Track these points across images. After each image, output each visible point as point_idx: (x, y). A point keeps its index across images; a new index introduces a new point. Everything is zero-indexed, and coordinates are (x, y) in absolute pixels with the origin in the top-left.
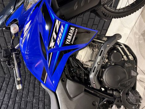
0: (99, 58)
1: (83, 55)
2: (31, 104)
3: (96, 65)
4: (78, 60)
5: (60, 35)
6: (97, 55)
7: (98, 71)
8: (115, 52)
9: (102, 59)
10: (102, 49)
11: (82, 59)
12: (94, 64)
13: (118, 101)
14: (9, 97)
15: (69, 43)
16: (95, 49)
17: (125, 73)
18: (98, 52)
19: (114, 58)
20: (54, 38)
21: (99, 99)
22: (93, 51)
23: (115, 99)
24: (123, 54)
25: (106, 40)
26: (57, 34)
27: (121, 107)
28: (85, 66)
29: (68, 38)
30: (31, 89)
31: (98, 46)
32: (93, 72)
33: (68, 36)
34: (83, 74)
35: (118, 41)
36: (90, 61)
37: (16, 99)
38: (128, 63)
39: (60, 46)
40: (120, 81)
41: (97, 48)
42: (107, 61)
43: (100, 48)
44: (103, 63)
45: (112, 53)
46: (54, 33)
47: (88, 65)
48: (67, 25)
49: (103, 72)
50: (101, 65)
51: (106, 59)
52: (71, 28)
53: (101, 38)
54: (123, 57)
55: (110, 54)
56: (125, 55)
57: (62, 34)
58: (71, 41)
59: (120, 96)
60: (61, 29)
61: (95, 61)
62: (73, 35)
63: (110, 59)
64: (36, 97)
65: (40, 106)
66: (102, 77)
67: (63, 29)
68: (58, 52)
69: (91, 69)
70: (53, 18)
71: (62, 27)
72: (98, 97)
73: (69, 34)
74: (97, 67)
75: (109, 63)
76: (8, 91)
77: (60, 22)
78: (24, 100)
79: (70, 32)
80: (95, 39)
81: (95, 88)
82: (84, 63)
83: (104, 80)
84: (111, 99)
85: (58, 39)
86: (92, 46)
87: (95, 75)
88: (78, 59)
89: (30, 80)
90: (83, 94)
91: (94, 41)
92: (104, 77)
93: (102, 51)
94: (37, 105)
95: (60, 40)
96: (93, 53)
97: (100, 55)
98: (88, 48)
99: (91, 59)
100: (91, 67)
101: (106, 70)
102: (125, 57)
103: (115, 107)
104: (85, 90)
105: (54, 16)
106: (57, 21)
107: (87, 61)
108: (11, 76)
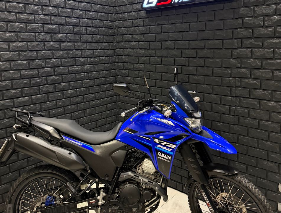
0: (146, 180)
1: (148, 165)
2: (80, 86)
3: (140, 178)
4: (143, 160)
5: (165, 148)
6: (148, 178)
7: (135, 179)
8: (152, 194)
9: (145, 183)
10: (154, 182)
11: (144, 164)
12: (141, 176)
13: (109, 198)
14: (89, 56)
15: (158, 155)
16: (154, 177)
17: (133, 203)
18: (151, 180)
19: (146, 193)
20: (162, 143)
21: (110, 180)
22: (152, 175)
23: (110, 195)
24: (150, 202)
25: (162, 186)
26: (165, 146)
27: (103, 200)
28: (138, 167)
29: (162, 154)
30: (97, 81)
31: (157, 179)
32: (134, 175)
33: (164, 155)
34: (131, 165)
35: (162, 197)
36: (143, 171)
37: (87, 65)
38: (142, 206)
39: (155, 147)
40: (127, 199)
41: (155, 178)
42: (144, 187)
43: (155, 181)
44: (141, 184)
45: (150, 192)
46: (165, 143)
47: (139, 170)
48: (172, 153)
49: (134, 184)
50: (140, 182)
51: (145, 187)
52: (170, 157)
53: (164, 182)
54: (147, 201)
55: (150, 190)
56: (150, 203)
57: (165, 149)
58: (160, 156)
59: (113, 199)
60: (169, 149)
61: (143, 176)
62: (165, 158)
63: (145, 190)
64: (87, 91)
65: (77, 98)
66: (130, 183)
67: (169, 150)
68: (151, 145)
69: (136, 172)
70: (177, 143)
71: (171, 150)
72: (112, 180)
73: (166, 155)
74: (139, 178)
75: (142, 189)
76: (96, 53)
77: (175, 148)
78: (85, 76)
79: (167, 156)
80: (163, 177)
81: (120, 177)
82: (141, 166)
83: (127, 185)
84: (110, 192)
85: (161, 146)
86: (157, 174)
87: (132, 177)
88: (145, 160)
89: (109, 77)
90: (114, 165)
91: (161, 175)
92: (129, 185)
93: (153, 183)
94: (78, 94)
95: (160, 148)
96: (150, 174)
97: (148, 181)
98: (155, 170)
99: (145, 173)
100: (138, 173)
101: (136, 187)
102: (147, 203)
103: (104, 195)
104: (117, 168)
105: (179, 144)
106: (175, 146)
107: (143, 169)
108: (114, 49)
